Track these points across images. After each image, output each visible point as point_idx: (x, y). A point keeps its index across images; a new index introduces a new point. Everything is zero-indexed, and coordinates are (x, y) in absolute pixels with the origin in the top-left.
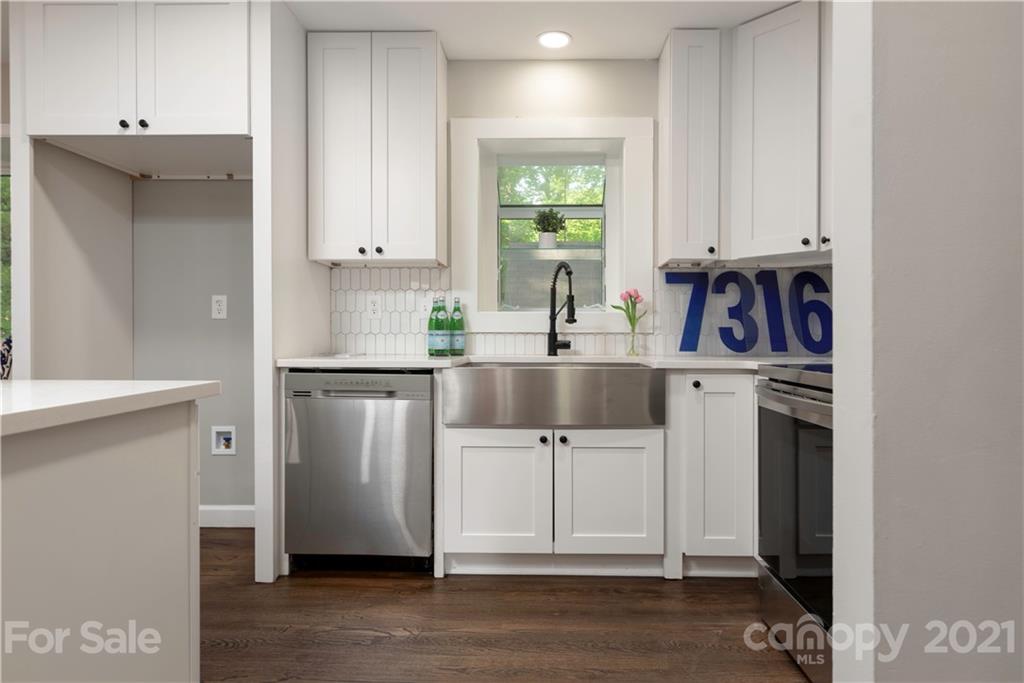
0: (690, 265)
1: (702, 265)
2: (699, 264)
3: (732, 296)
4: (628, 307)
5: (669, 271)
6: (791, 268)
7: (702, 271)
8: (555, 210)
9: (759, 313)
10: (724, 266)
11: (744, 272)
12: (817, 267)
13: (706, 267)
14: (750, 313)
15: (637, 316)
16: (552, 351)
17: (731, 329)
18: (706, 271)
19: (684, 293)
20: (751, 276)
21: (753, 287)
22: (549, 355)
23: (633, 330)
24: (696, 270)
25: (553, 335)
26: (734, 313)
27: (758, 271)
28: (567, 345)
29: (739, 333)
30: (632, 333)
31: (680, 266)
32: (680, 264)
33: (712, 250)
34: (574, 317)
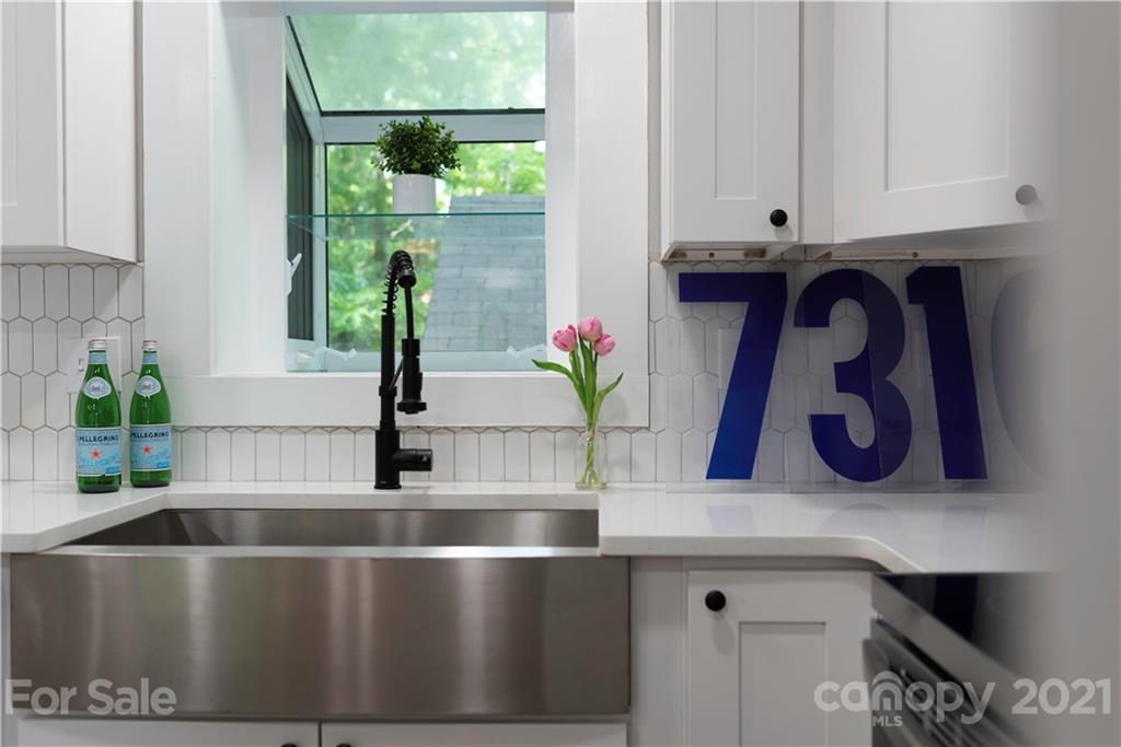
0: (739, 255)
1: (769, 256)
2: (763, 252)
3: (846, 332)
4: (575, 363)
5: (687, 269)
7: (772, 269)
8: (434, 120)
9: (915, 377)
11: (879, 272)
13: (781, 260)
14: (890, 378)
15: (600, 386)
16: (387, 477)
17: (841, 419)
18: (781, 268)
19: (725, 325)
20: (896, 282)
21: (899, 309)
22: (378, 486)
23: (591, 425)
24: (757, 267)
25: (387, 436)
26: (850, 376)
27: (918, 265)
28: (421, 462)
29: (861, 432)
30: (589, 429)
31: (715, 258)
32: (712, 255)
33: (779, 219)
34: (418, 397)
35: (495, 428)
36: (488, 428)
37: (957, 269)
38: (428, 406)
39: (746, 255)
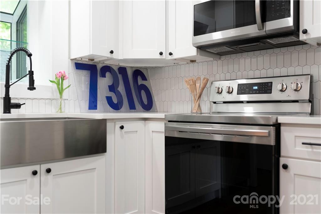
0: (87, 60)
1: (95, 61)
2: (93, 60)
4: (59, 82)
5: (76, 62)
6: (132, 67)
7: (94, 64)
10: (104, 63)
11: (113, 67)
12: (141, 68)
15: (64, 88)
16: (7, 110)
18: (96, 64)
20: (116, 69)
21: (117, 75)
24: (91, 63)
27: (119, 66)
28: (18, 106)
30: (61, 98)
31: (82, 60)
32: (82, 59)
33: (112, 52)
34: (33, 86)
35: (30, 98)
36: (28, 98)
37: (126, 68)
38: (36, 89)
39: (89, 60)
